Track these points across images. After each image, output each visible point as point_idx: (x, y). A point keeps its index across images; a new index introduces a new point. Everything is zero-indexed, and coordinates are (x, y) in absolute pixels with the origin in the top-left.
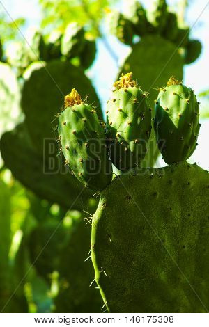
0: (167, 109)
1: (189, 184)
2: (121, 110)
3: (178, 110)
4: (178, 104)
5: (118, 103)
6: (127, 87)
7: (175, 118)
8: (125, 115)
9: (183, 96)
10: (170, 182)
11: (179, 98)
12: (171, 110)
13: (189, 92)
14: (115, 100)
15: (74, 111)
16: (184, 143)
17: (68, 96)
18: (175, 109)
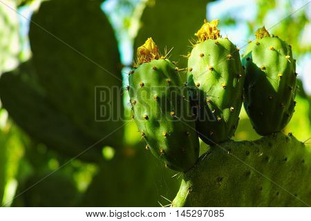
0: (264, 68)
1: (286, 159)
2: (212, 69)
3: (278, 70)
4: (277, 62)
5: (208, 59)
6: (215, 38)
7: (275, 79)
8: (218, 76)
9: (281, 51)
10: (267, 159)
11: (278, 54)
12: (269, 69)
13: (288, 47)
14: (203, 55)
15: (155, 69)
16: (284, 111)
17: (142, 47)
18: (274, 69)
